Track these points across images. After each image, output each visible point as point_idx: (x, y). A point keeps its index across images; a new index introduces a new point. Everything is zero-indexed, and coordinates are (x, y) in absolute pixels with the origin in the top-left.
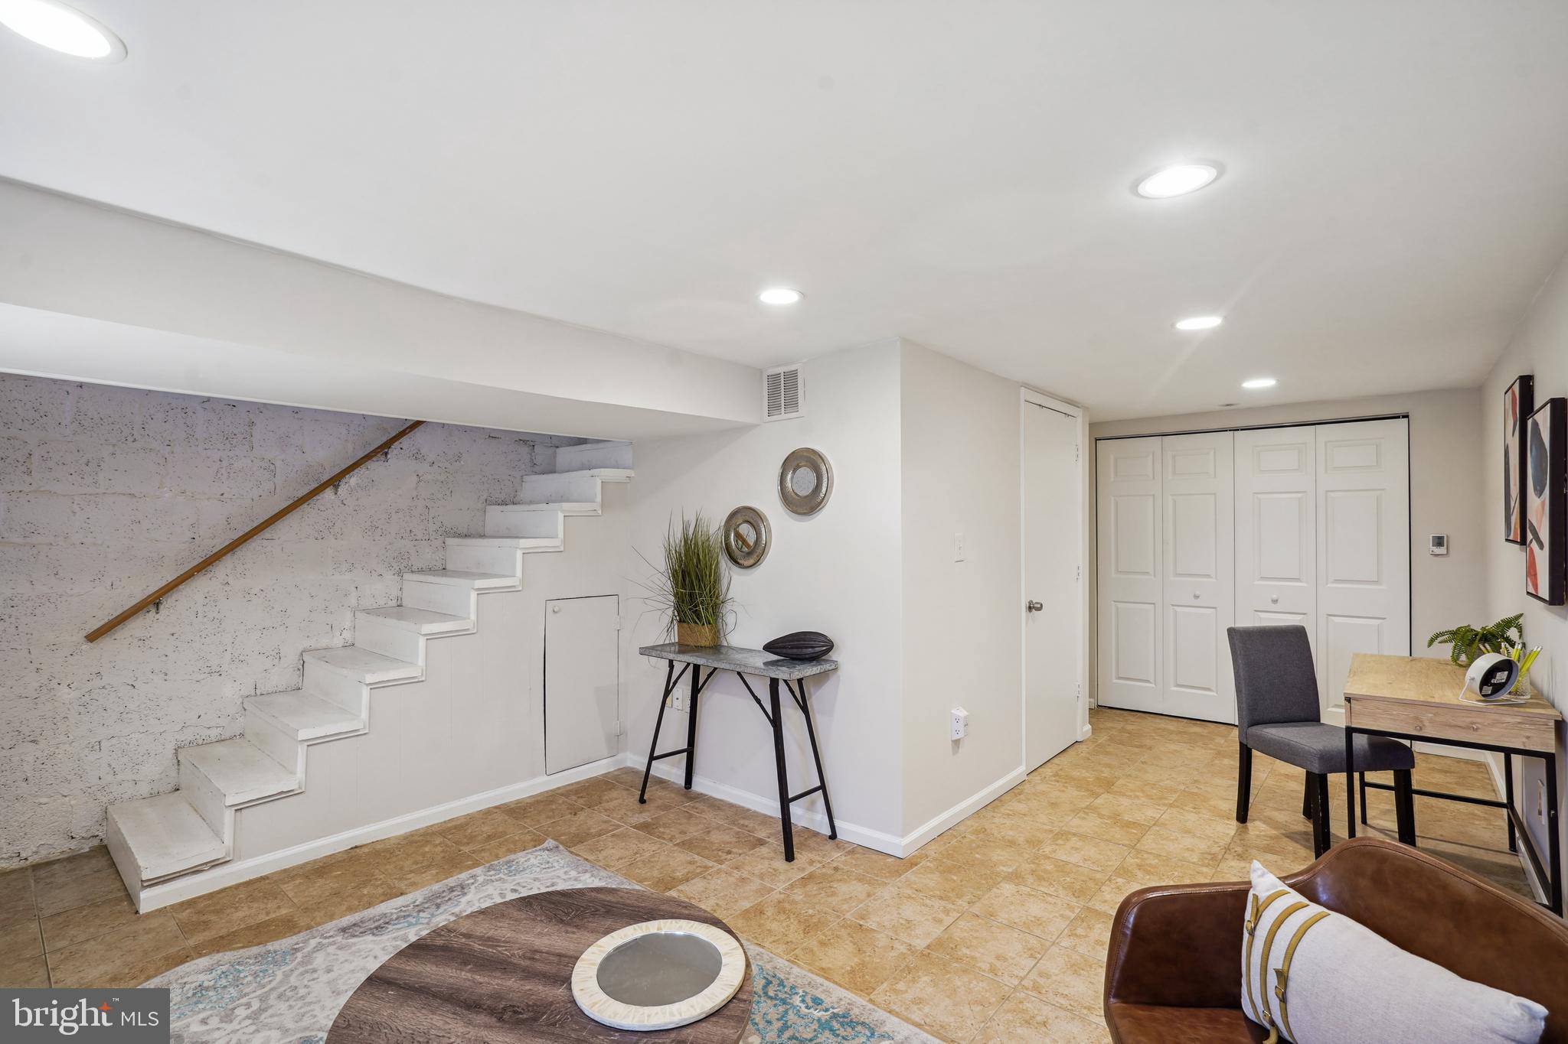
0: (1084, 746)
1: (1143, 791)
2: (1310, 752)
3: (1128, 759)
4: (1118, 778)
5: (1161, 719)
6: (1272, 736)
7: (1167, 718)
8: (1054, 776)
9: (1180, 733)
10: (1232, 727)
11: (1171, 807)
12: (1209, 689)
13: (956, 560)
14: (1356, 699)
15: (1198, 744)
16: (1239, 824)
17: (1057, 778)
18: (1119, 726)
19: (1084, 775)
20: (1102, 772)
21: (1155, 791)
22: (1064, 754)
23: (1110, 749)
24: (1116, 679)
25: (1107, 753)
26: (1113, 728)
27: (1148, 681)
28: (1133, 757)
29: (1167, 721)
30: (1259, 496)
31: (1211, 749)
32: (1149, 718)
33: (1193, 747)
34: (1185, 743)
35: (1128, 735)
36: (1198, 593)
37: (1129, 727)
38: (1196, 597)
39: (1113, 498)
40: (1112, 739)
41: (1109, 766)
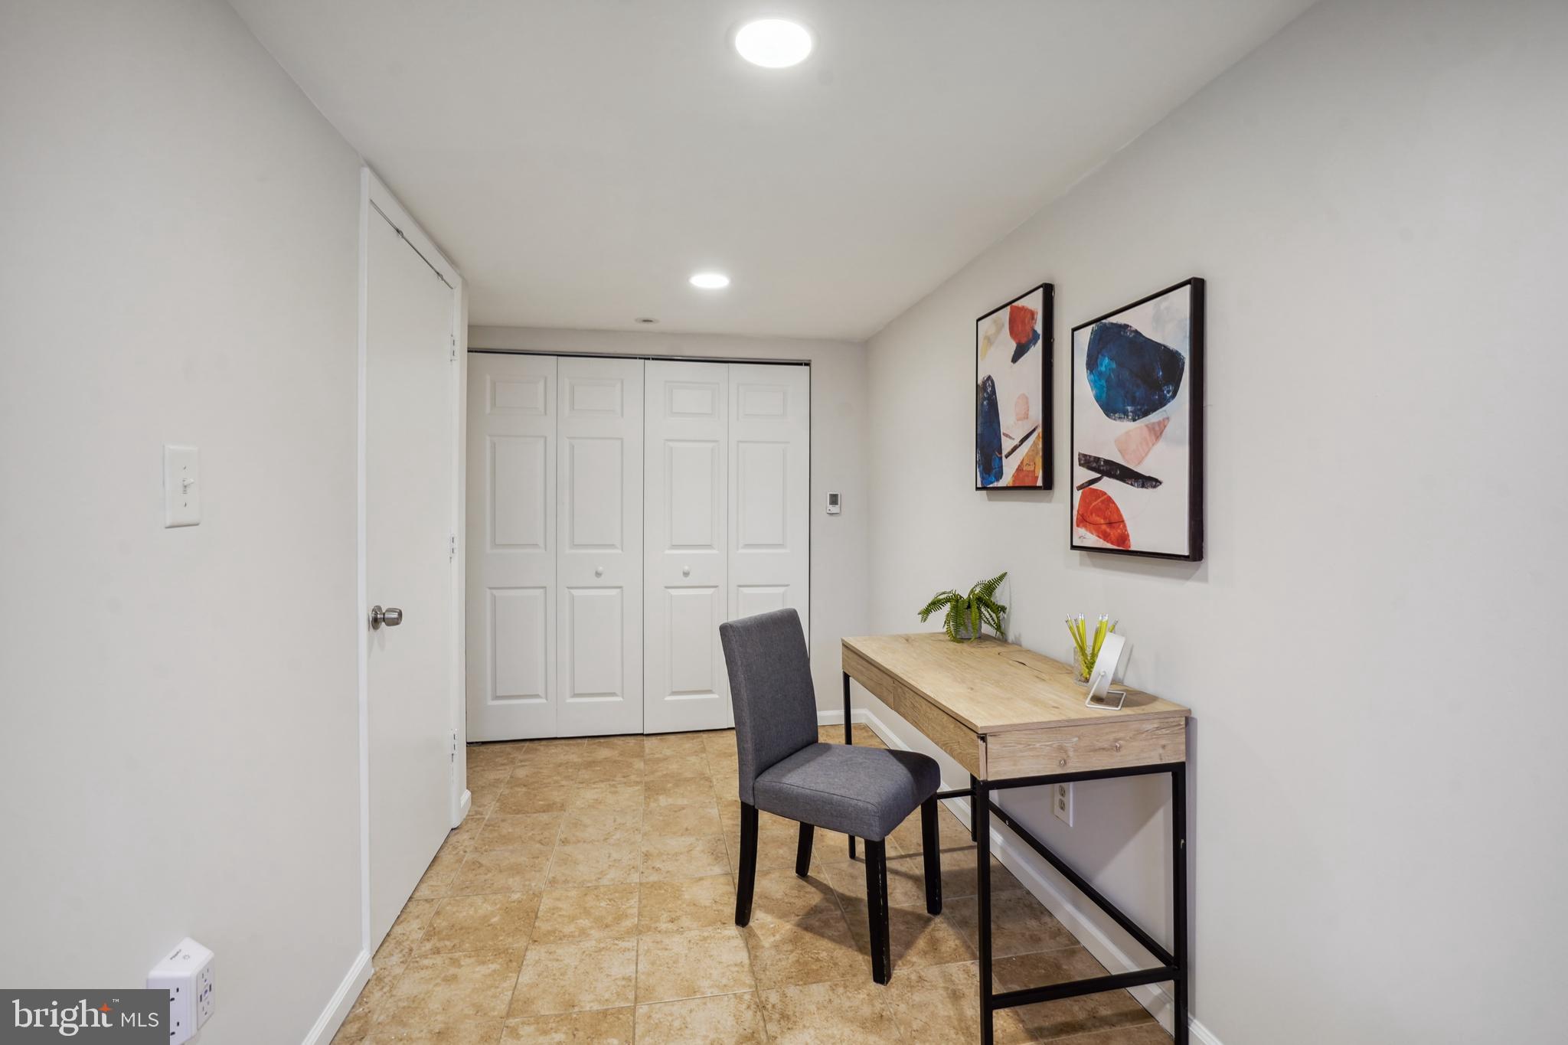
0: (466, 836)
1: (587, 912)
2: (867, 809)
3: (540, 842)
4: (538, 895)
5: (556, 746)
6: (800, 790)
7: (563, 741)
8: (428, 937)
9: (590, 765)
10: (641, 738)
11: (640, 933)
12: (613, 694)
13: (168, 524)
14: (994, 735)
15: (617, 779)
16: (740, 928)
17: (434, 941)
18: (504, 774)
19: (480, 912)
20: (509, 889)
21: (603, 904)
22: (437, 868)
23: (506, 829)
24: (493, 700)
25: (506, 840)
26: (498, 781)
27: (537, 696)
28: (546, 834)
29: (566, 748)
30: (671, 444)
31: (637, 783)
32: (542, 748)
33: (614, 786)
34: (602, 781)
35: (524, 789)
36: (600, 569)
37: (521, 773)
38: (598, 574)
39: (488, 438)
40: (504, 806)
41: (516, 870)
